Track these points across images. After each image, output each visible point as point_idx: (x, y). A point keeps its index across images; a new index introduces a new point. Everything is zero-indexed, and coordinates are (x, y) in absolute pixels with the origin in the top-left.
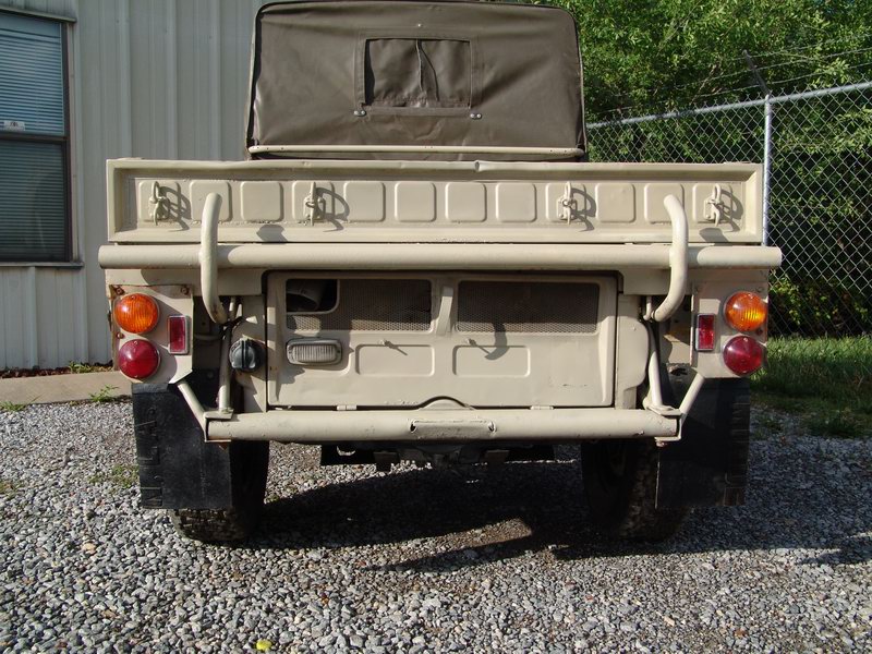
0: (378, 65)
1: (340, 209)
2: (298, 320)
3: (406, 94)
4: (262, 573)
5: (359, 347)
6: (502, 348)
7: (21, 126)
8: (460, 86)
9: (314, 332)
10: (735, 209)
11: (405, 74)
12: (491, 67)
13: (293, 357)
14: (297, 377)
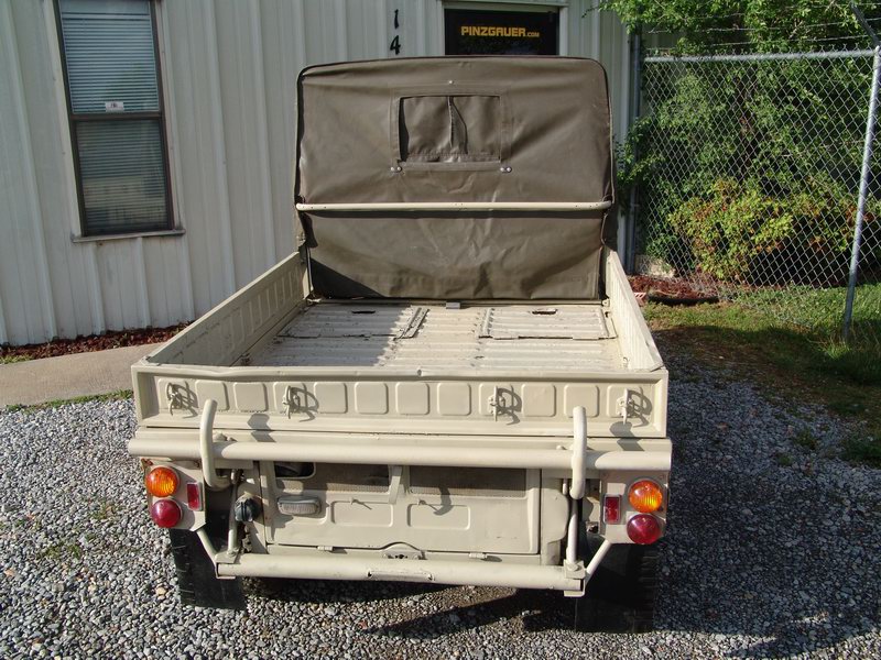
0: (413, 122)
1: (311, 403)
2: (286, 482)
3: (439, 147)
4: (285, 631)
5: (333, 503)
6: (447, 507)
7: (120, 106)
8: (491, 140)
9: (299, 491)
10: (645, 406)
11: (438, 131)
12: (520, 121)
13: (282, 510)
14: (287, 524)
